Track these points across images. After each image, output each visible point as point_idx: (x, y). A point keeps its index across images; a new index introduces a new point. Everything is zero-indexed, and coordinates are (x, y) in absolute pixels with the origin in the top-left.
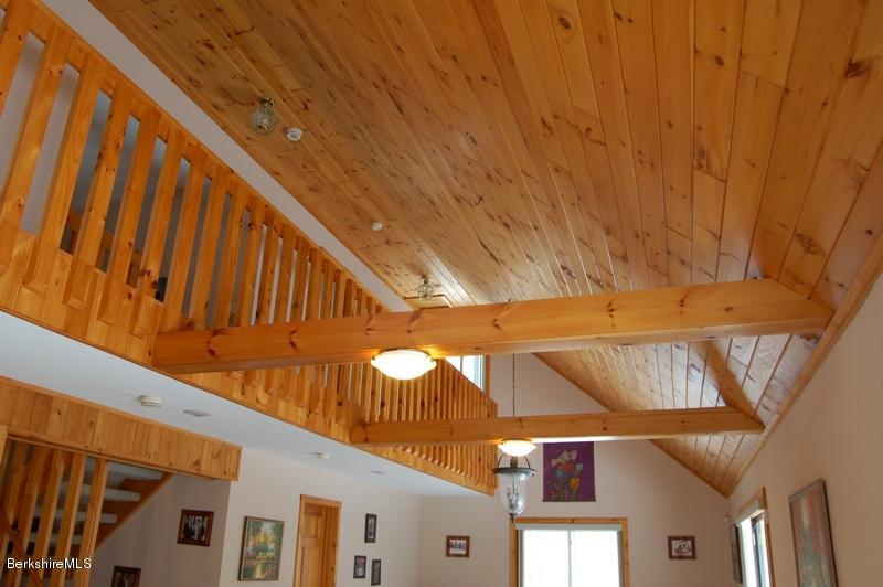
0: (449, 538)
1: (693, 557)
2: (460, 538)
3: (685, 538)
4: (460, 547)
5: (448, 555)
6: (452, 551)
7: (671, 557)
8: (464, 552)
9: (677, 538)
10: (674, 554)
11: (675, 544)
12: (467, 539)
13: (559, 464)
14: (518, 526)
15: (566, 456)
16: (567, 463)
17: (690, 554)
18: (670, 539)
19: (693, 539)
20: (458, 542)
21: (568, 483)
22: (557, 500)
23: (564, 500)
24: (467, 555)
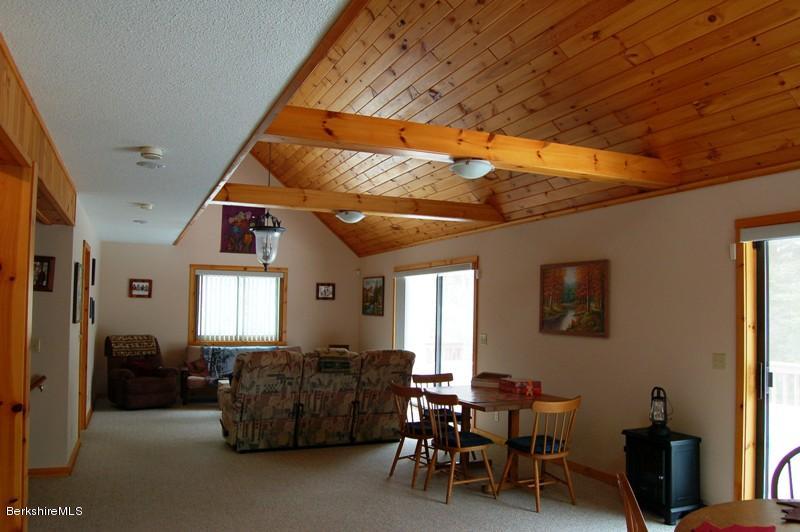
0: (131, 281)
1: (333, 298)
2: (143, 281)
3: (329, 285)
4: (142, 289)
5: (131, 295)
6: (135, 292)
7: (318, 298)
8: (147, 293)
9: (323, 285)
10: (320, 296)
11: (322, 288)
12: (150, 282)
13: (235, 222)
14: (198, 272)
15: (241, 215)
16: (242, 221)
17: (331, 296)
18: (318, 285)
19: (334, 286)
20: (141, 284)
21: (242, 238)
22: (233, 251)
23: (238, 252)
24: (149, 296)
